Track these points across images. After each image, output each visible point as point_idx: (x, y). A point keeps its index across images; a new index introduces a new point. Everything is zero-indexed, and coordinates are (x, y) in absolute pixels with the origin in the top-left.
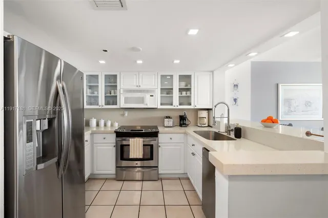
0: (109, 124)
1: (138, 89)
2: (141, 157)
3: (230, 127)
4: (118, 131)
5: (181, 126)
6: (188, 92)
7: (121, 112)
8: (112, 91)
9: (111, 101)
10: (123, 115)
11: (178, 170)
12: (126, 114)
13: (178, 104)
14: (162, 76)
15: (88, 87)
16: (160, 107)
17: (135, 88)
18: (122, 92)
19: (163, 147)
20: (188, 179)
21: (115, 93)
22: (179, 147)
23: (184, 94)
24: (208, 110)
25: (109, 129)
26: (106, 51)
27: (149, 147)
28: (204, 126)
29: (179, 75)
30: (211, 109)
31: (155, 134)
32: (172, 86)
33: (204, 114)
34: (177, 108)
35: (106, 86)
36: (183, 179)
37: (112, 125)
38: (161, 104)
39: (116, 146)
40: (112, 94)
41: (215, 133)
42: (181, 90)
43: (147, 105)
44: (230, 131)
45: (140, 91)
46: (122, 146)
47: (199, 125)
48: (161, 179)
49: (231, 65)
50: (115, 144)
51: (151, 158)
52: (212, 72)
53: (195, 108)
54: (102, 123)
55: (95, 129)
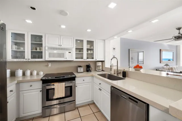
0: (35, 73)
1: (59, 47)
2: (64, 96)
3: (118, 71)
4: (44, 78)
5: (88, 72)
6: (92, 51)
7: (46, 64)
8: (38, 48)
9: (37, 56)
10: (47, 66)
11: (88, 100)
12: (50, 65)
13: (86, 58)
14: (77, 40)
15: (13, 43)
16: (75, 60)
17: (58, 47)
18: (47, 48)
19: (79, 86)
20: (94, 103)
21: (40, 49)
22: (88, 85)
23: (89, 52)
24: (102, 61)
25: (35, 77)
26: (34, 9)
27: (69, 88)
28: (100, 70)
29: (87, 41)
30: (104, 61)
31: (73, 79)
32: (83, 47)
33: (100, 64)
34: (86, 60)
35: (32, 43)
36: (91, 104)
37: (38, 74)
38: (76, 58)
39: (42, 91)
40: (38, 50)
41: (109, 74)
42: (88, 50)
43: (66, 58)
44: (118, 73)
45: (62, 49)
46: (48, 90)
47: (97, 70)
48: (77, 108)
49: (116, 37)
50: (41, 89)
51: (71, 95)
52: (104, 40)
53: (96, 60)
54: (28, 73)
55: (21, 79)
